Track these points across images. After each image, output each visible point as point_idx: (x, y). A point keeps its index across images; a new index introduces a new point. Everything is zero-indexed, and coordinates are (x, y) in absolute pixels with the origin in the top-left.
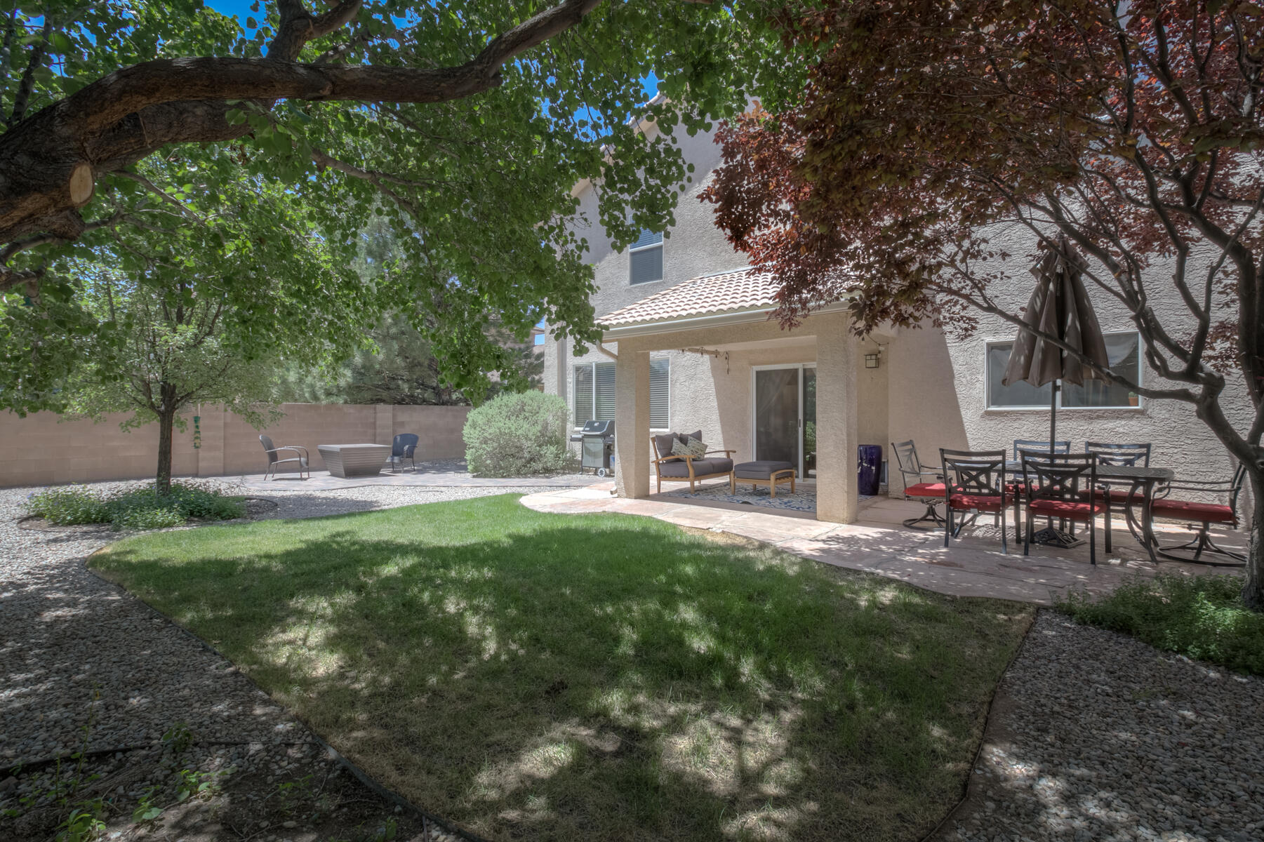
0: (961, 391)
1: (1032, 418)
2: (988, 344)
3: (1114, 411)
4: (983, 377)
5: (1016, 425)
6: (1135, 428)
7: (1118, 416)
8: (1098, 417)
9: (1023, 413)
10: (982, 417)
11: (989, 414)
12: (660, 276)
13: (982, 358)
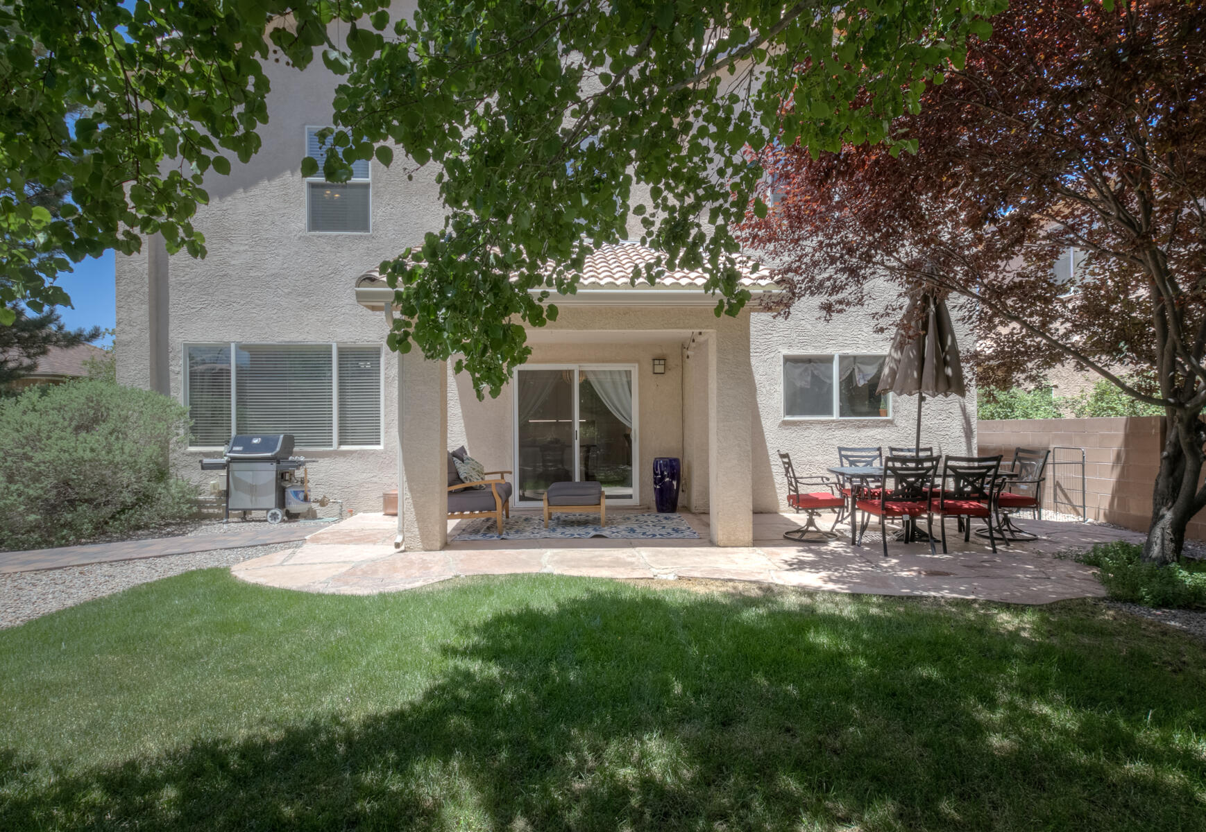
0: (761, 400)
1: (818, 427)
2: (784, 357)
3: (874, 421)
4: (780, 388)
5: (806, 433)
6: (887, 435)
7: (876, 425)
8: (864, 426)
9: (811, 423)
10: (779, 426)
11: (785, 423)
12: (365, 228)
13: (779, 369)
